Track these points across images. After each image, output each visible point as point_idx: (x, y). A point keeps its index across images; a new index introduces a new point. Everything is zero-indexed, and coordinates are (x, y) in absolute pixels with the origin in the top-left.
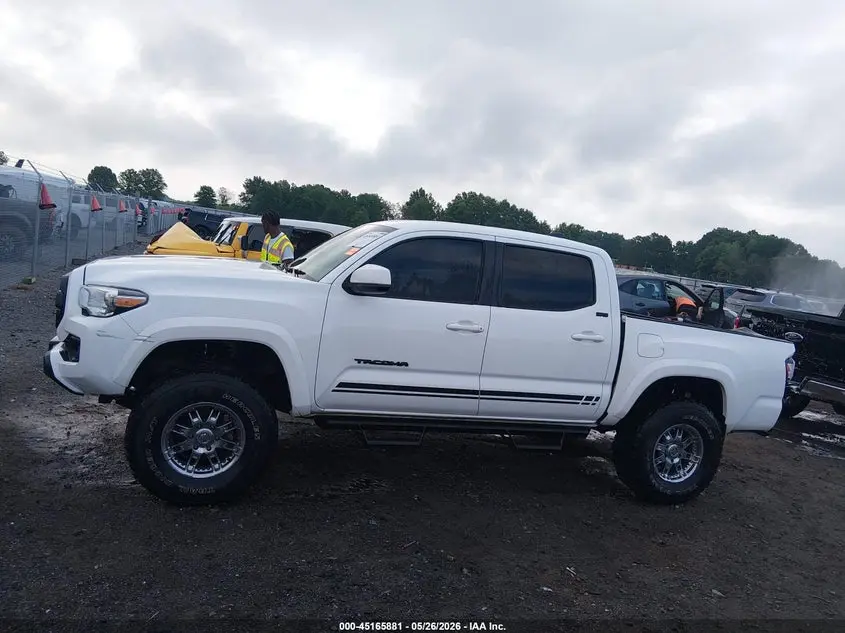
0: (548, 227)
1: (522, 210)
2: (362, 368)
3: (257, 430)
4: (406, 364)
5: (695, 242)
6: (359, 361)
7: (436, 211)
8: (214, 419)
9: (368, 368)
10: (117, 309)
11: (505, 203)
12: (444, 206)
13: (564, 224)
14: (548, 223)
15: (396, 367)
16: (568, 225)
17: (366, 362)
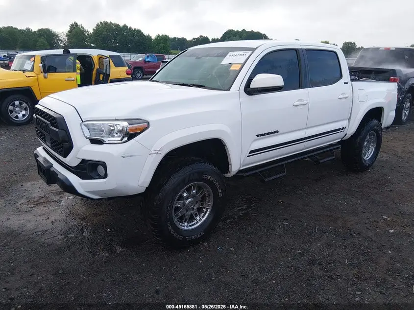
0: (151, 37)
1: (135, 29)
2: (260, 139)
3: (220, 191)
4: (277, 132)
5: (219, 38)
6: (258, 136)
7: (86, 34)
8: (194, 191)
9: (262, 138)
10: (131, 135)
11: (125, 26)
12: (91, 31)
13: (158, 35)
14: (150, 35)
15: (273, 134)
16: (161, 35)
17: (261, 135)
